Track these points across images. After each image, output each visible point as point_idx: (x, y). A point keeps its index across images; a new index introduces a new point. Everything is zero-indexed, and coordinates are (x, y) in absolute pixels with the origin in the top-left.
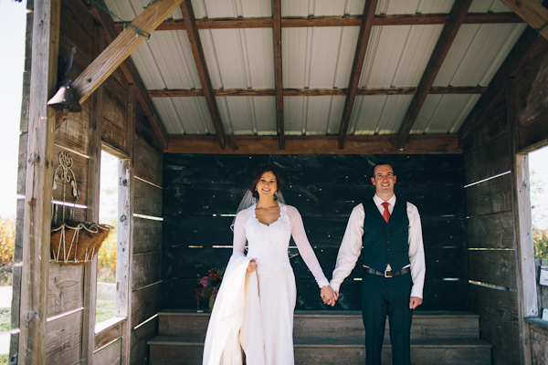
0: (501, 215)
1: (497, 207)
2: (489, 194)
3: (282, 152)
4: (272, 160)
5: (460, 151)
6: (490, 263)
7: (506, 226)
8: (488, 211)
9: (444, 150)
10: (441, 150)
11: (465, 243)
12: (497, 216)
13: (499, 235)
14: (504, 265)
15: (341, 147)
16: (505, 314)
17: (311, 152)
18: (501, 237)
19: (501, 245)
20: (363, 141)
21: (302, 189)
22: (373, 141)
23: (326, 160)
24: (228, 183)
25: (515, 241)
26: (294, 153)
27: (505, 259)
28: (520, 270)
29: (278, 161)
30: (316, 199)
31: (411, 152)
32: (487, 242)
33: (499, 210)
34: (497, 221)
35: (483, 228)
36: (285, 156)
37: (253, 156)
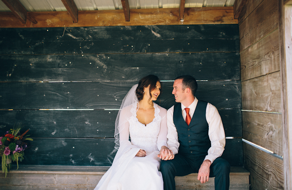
0: (269, 77)
1: (265, 69)
2: (259, 57)
3: (76, 25)
4: (66, 32)
5: (235, 22)
6: (259, 125)
7: (273, 88)
8: (257, 74)
9: (221, 20)
10: (218, 21)
11: (239, 105)
12: (265, 78)
13: (267, 97)
14: (271, 129)
15: (128, 19)
16: (271, 179)
17: (101, 24)
18: (269, 99)
19: (269, 108)
20: (148, 13)
21: (92, 58)
22: (156, 13)
23: (114, 31)
24: (28, 53)
25: (282, 104)
26: (86, 26)
27: (272, 123)
28: (287, 138)
29: (72, 33)
30: (105, 67)
31: (191, 23)
32: (257, 105)
33: (267, 72)
34: (265, 84)
35: (254, 91)
36: (78, 28)
37: (49, 28)
